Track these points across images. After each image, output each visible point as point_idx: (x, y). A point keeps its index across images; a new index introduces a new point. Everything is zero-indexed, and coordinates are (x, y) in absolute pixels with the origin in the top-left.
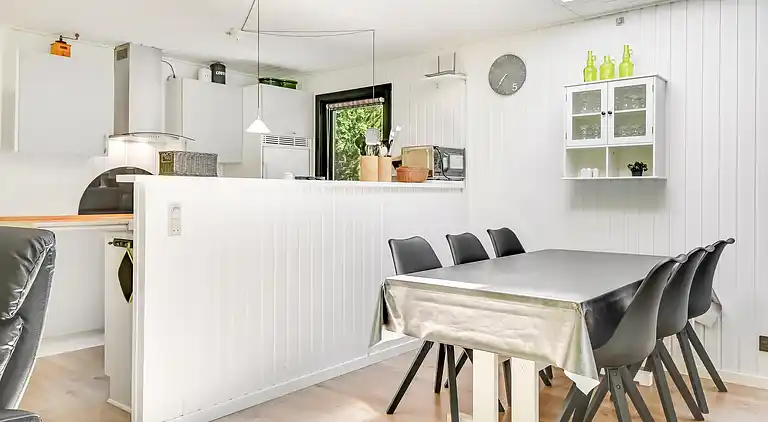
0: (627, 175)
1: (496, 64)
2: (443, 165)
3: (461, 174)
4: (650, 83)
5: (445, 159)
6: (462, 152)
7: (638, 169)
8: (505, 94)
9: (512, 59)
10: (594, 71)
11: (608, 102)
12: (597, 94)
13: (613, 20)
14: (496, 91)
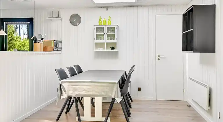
0: (110, 50)
1: (72, 16)
2: (56, 46)
3: (61, 48)
4: (116, 27)
5: (57, 44)
6: (61, 42)
7: (113, 48)
8: (75, 25)
9: (77, 15)
10: (101, 22)
11: (106, 31)
12: (103, 28)
13: (105, 9)
14: (72, 24)
